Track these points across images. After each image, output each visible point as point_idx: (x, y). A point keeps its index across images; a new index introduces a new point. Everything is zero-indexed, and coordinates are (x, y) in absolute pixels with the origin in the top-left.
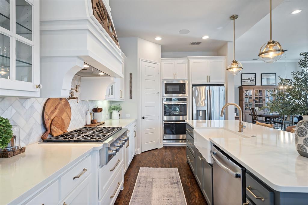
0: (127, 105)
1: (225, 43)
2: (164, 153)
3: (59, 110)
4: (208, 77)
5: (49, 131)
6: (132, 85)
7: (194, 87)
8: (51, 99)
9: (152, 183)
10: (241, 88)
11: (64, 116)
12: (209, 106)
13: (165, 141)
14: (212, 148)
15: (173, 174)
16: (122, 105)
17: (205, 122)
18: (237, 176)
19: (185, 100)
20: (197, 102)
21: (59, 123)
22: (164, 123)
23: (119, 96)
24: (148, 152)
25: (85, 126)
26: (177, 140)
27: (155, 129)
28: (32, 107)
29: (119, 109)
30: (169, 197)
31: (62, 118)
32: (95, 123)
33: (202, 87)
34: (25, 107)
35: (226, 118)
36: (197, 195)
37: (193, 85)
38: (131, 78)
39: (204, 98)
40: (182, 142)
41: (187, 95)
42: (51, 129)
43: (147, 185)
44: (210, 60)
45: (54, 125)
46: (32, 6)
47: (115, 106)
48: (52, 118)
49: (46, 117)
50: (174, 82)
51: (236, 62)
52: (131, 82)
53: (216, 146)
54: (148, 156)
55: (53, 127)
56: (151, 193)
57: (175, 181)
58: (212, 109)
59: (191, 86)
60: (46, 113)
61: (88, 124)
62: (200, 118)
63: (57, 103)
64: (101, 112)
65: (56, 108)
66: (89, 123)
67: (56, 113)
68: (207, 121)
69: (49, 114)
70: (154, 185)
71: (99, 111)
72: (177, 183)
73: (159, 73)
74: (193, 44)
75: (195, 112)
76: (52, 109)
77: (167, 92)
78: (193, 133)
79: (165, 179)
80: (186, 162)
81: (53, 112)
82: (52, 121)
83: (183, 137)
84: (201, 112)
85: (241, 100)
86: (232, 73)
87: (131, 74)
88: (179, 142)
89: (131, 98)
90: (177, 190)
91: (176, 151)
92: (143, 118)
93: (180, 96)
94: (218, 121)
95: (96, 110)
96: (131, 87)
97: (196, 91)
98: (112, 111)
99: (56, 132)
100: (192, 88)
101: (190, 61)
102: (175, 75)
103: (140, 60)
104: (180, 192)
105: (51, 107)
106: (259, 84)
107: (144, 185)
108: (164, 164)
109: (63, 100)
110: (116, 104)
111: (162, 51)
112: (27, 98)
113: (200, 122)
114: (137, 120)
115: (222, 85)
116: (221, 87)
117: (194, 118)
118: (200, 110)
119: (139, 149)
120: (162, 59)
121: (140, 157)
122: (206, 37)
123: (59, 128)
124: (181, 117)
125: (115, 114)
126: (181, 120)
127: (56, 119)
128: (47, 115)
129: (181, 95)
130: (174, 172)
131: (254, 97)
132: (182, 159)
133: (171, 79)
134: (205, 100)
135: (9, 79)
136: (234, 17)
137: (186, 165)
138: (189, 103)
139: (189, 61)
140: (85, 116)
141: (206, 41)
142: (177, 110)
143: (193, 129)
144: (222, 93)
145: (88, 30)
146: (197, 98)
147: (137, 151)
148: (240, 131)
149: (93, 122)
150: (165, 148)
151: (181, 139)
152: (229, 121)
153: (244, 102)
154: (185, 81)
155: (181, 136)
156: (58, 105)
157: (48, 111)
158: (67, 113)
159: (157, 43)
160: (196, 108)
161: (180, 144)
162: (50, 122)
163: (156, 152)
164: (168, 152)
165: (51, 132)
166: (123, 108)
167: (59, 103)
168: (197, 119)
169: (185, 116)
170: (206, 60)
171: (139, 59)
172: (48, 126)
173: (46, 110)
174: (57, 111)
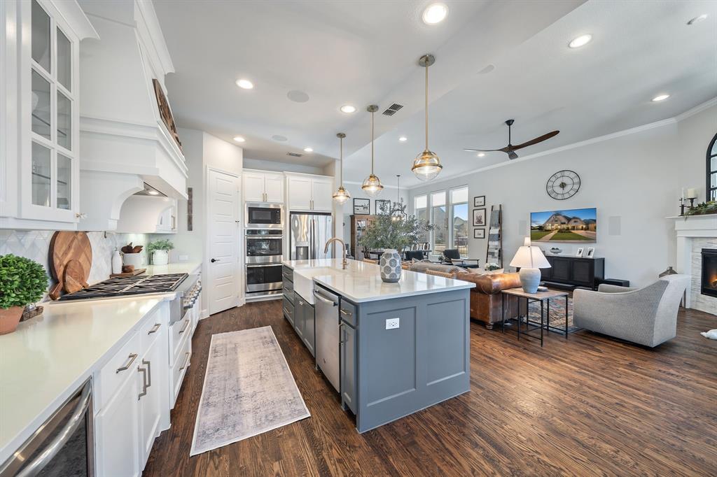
0: (183, 240)
1: (333, 161)
2: (248, 312)
3: (75, 249)
4: (312, 203)
5: (61, 284)
6: (191, 208)
7: (292, 215)
8: (62, 231)
9: (235, 349)
10: (353, 218)
11: (82, 259)
12: (313, 241)
13: (248, 295)
14: (314, 287)
15: (266, 334)
16: (172, 241)
17: (307, 263)
18: (335, 304)
19: (280, 232)
20: (296, 237)
21: (76, 270)
22: (248, 268)
23: (171, 225)
24: (221, 314)
25: (111, 276)
26: (266, 291)
27: (231, 277)
28: (33, 245)
29: (167, 247)
30: (262, 358)
31: (79, 263)
32: (131, 271)
33: (303, 216)
34: (23, 245)
35: (333, 256)
36: (298, 349)
37: (291, 213)
38: (190, 196)
39: (305, 230)
40: (272, 293)
41: (283, 225)
42: (64, 281)
43: (228, 353)
44: (314, 180)
45: (69, 274)
46: (72, 102)
47: (159, 243)
48: (65, 263)
49: (57, 262)
50: (260, 207)
51: (343, 189)
52: (190, 203)
53: (319, 284)
54: (222, 318)
55: (68, 278)
56: (236, 360)
57: (269, 340)
58: (317, 246)
59: (288, 214)
60: (56, 254)
61: (116, 272)
62: (300, 257)
63: (71, 239)
64: (138, 252)
65: (69, 247)
66: (118, 271)
67: (70, 256)
68: (309, 260)
69: (60, 256)
70: (239, 350)
71: (137, 250)
72: (272, 342)
73: (240, 190)
74: (290, 154)
75: (294, 250)
76: (64, 248)
77: (251, 221)
78: (292, 277)
79: (253, 341)
80: (282, 317)
81: (66, 253)
82: (66, 267)
83: (274, 286)
84: (302, 249)
85: (353, 233)
86: (339, 202)
87: (190, 190)
88: (267, 294)
89: (190, 229)
90: (272, 348)
91: (267, 306)
92: (213, 261)
93: (271, 227)
94: (324, 260)
95: (128, 250)
96: (190, 211)
97: (296, 221)
98: (155, 250)
99: (72, 285)
100: (290, 216)
101: (287, 178)
102: (265, 196)
103: (208, 168)
104: (276, 350)
105: (62, 244)
106: (372, 213)
107: (224, 354)
108: (249, 325)
109: (79, 234)
110: (164, 239)
111: (244, 157)
112: (26, 231)
113: (300, 264)
114: (201, 265)
115: (329, 214)
116: (328, 217)
117: (292, 257)
118: (300, 247)
119: (205, 311)
120: (244, 170)
121: (208, 322)
122: (309, 150)
123: (76, 279)
124: (271, 257)
125: (160, 255)
126: (271, 261)
127: (72, 264)
128: (58, 258)
129: (271, 225)
130: (267, 331)
131: (367, 229)
132: (277, 315)
133: (258, 201)
134: (307, 233)
135: (50, 206)
136: (341, 135)
137: (282, 320)
138: (285, 238)
139: (285, 177)
140: (110, 260)
141: (308, 155)
142: (263, 247)
143: (292, 270)
144: (330, 224)
145: (158, 142)
146: (296, 230)
147: (202, 314)
148: (344, 269)
149: (126, 269)
150: (249, 305)
151: (270, 289)
152: (337, 259)
153: (356, 235)
154: (278, 206)
155: (271, 286)
156: (72, 241)
157: (58, 251)
158: (86, 255)
159: (237, 145)
160: (296, 244)
161: (270, 296)
162: (62, 269)
163: (235, 312)
164: (255, 310)
165: (64, 285)
166: (174, 245)
167: (74, 238)
168: (297, 259)
169: (278, 256)
170: (309, 180)
171: (206, 166)
172: (60, 275)
173: (56, 250)
174: (72, 251)
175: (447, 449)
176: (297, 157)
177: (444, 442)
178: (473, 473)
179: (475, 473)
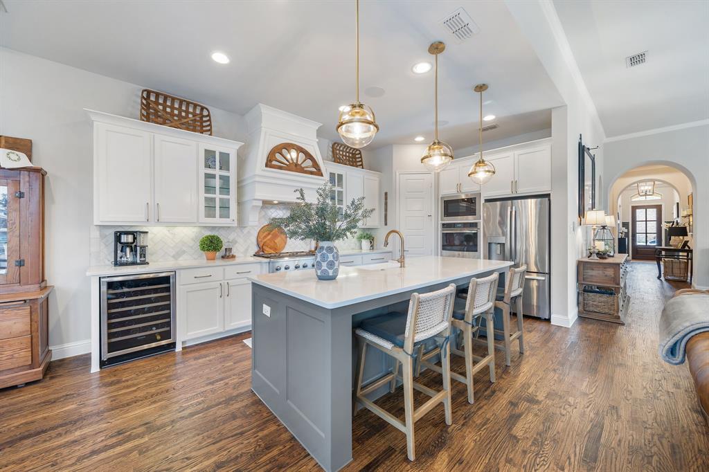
4: (514, 184)
5: (261, 250)
6: (386, 207)
12: (511, 236)
16: (375, 234)
19: (475, 225)
20: (489, 229)
21: (271, 245)
29: (370, 238)
31: (274, 241)
37: (486, 201)
38: (386, 199)
42: (263, 248)
48: (264, 241)
49: (259, 240)
52: (386, 204)
59: (483, 203)
60: (259, 237)
73: (433, 185)
76: (265, 234)
77: (447, 213)
81: (265, 237)
87: (386, 194)
89: (386, 224)
96: (386, 210)
99: (267, 251)
102: (459, 186)
103: (398, 173)
115: (546, 196)
118: (494, 243)
123: (270, 248)
125: (365, 244)
127: (268, 242)
138: (480, 232)
154: (475, 194)
156: (271, 231)
158: (282, 238)
166: (375, 237)
170: (510, 154)
172: (260, 246)
174: (270, 236)
175: (221, 440)
176: (493, 130)
177: (231, 439)
178: (187, 458)
179: (185, 460)
